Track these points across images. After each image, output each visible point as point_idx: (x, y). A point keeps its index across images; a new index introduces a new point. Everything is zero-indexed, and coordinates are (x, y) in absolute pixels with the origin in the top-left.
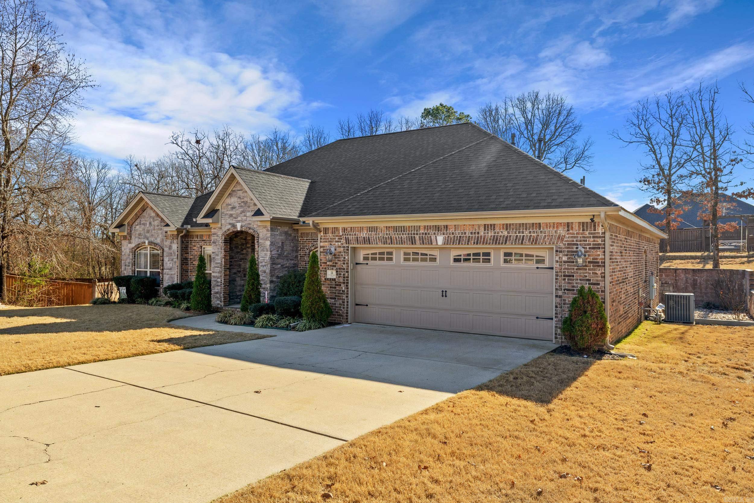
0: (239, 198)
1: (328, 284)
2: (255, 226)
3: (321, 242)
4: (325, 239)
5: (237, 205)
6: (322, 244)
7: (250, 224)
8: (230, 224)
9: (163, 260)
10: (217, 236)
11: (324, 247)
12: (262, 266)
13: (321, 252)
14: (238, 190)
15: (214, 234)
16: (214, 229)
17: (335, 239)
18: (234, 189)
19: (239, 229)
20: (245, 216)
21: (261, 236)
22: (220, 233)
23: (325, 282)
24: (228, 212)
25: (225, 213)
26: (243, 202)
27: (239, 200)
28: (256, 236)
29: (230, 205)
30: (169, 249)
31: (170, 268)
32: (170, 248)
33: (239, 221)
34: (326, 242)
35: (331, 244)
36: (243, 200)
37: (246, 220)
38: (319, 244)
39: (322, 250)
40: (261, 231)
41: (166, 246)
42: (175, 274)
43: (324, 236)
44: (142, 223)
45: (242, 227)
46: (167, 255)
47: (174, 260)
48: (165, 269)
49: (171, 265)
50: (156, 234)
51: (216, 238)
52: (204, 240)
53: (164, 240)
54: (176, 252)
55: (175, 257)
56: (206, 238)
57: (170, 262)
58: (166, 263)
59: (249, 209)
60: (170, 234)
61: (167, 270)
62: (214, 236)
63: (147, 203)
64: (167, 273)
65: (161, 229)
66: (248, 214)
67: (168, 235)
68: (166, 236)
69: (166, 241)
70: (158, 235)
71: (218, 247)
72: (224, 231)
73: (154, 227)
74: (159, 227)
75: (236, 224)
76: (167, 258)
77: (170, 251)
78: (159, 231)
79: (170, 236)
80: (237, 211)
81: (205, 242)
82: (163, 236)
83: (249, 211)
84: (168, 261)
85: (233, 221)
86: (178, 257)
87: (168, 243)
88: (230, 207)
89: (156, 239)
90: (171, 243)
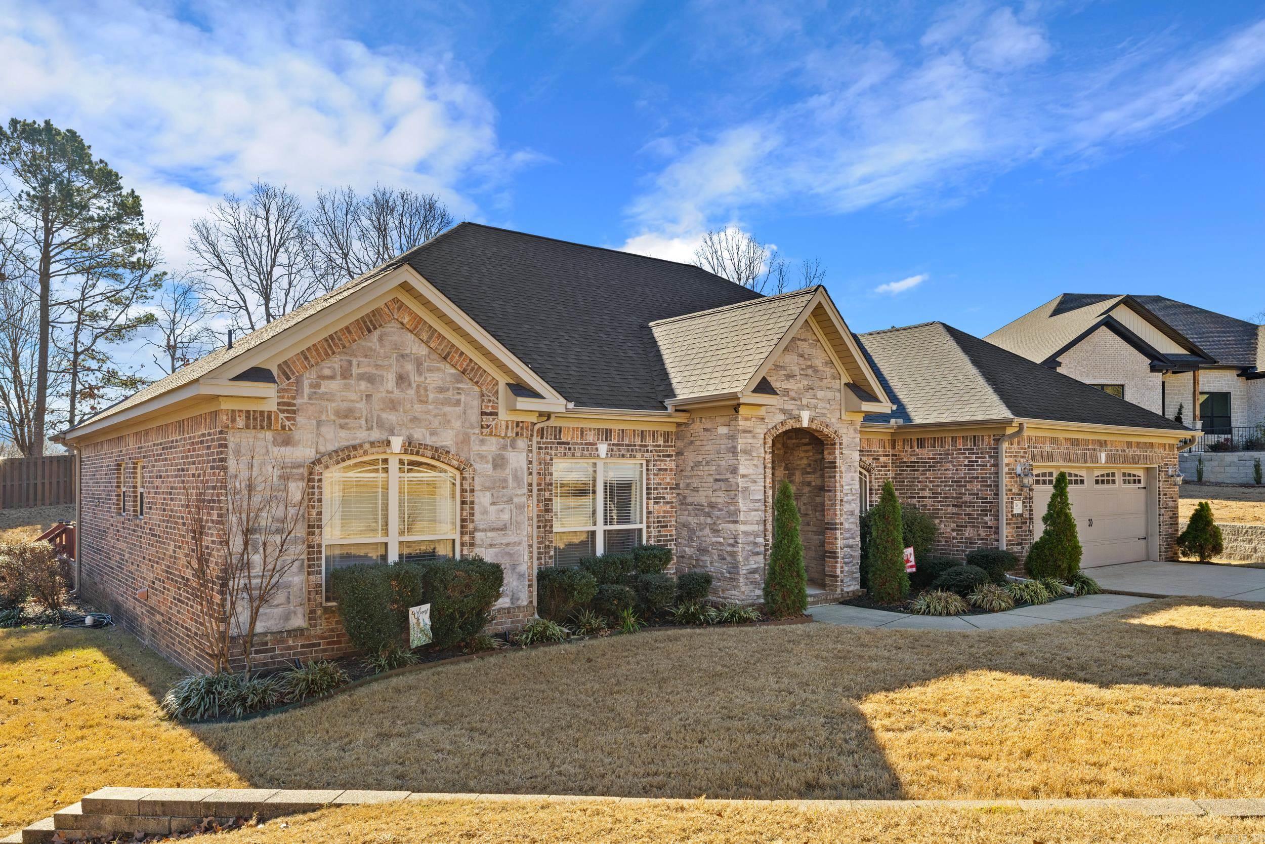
0: (801, 356)
1: (1014, 524)
2: (833, 421)
3: (1005, 457)
5: (796, 370)
7: (824, 415)
9: (473, 503)
10: (754, 437)
11: (1009, 465)
13: (1005, 473)
15: (745, 432)
16: (746, 419)
19: (805, 424)
20: (815, 397)
21: (845, 441)
22: (760, 430)
23: (1011, 519)
24: (778, 384)
26: (811, 367)
27: (801, 361)
28: (837, 441)
29: (784, 368)
30: (495, 466)
31: (500, 524)
32: (499, 463)
33: (803, 408)
34: (1011, 457)
36: (809, 363)
37: (816, 407)
38: (1004, 460)
39: (1007, 469)
40: (845, 431)
41: (482, 457)
42: (520, 543)
44: (355, 371)
45: (811, 420)
46: (487, 485)
47: (516, 500)
48: (479, 530)
49: (506, 516)
50: (435, 416)
51: (750, 441)
52: (563, 443)
53: (473, 438)
54: (523, 473)
55: (519, 492)
56: (573, 438)
57: (502, 507)
58: (485, 512)
59: (822, 384)
60: (507, 422)
61: (489, 534)
62: (745, 437)
63: (399, 309)
64: (489, 541)
65: (458, 403)
66: (820, 394)
67: (496, 425)
68: (488, 426)
69: (482, 442)
70: (446, 422)
71: (755, 463)
72: (770, 427)
73: (422, 392)
74: (449, 394)
75: (797, 412)
76: (488, 494)
77: (499, 474)
78: (447, 409)
79: (507, 427)
80: (798, 385)
81: (570, 449)
82: (467, 425)
83: (822, 389)
84: (493, 504)
85: (789, 406)
86: (531, 491)
87: (492, 446)
88: (783, 372)
89: (433, 433)
90: (504, 447)
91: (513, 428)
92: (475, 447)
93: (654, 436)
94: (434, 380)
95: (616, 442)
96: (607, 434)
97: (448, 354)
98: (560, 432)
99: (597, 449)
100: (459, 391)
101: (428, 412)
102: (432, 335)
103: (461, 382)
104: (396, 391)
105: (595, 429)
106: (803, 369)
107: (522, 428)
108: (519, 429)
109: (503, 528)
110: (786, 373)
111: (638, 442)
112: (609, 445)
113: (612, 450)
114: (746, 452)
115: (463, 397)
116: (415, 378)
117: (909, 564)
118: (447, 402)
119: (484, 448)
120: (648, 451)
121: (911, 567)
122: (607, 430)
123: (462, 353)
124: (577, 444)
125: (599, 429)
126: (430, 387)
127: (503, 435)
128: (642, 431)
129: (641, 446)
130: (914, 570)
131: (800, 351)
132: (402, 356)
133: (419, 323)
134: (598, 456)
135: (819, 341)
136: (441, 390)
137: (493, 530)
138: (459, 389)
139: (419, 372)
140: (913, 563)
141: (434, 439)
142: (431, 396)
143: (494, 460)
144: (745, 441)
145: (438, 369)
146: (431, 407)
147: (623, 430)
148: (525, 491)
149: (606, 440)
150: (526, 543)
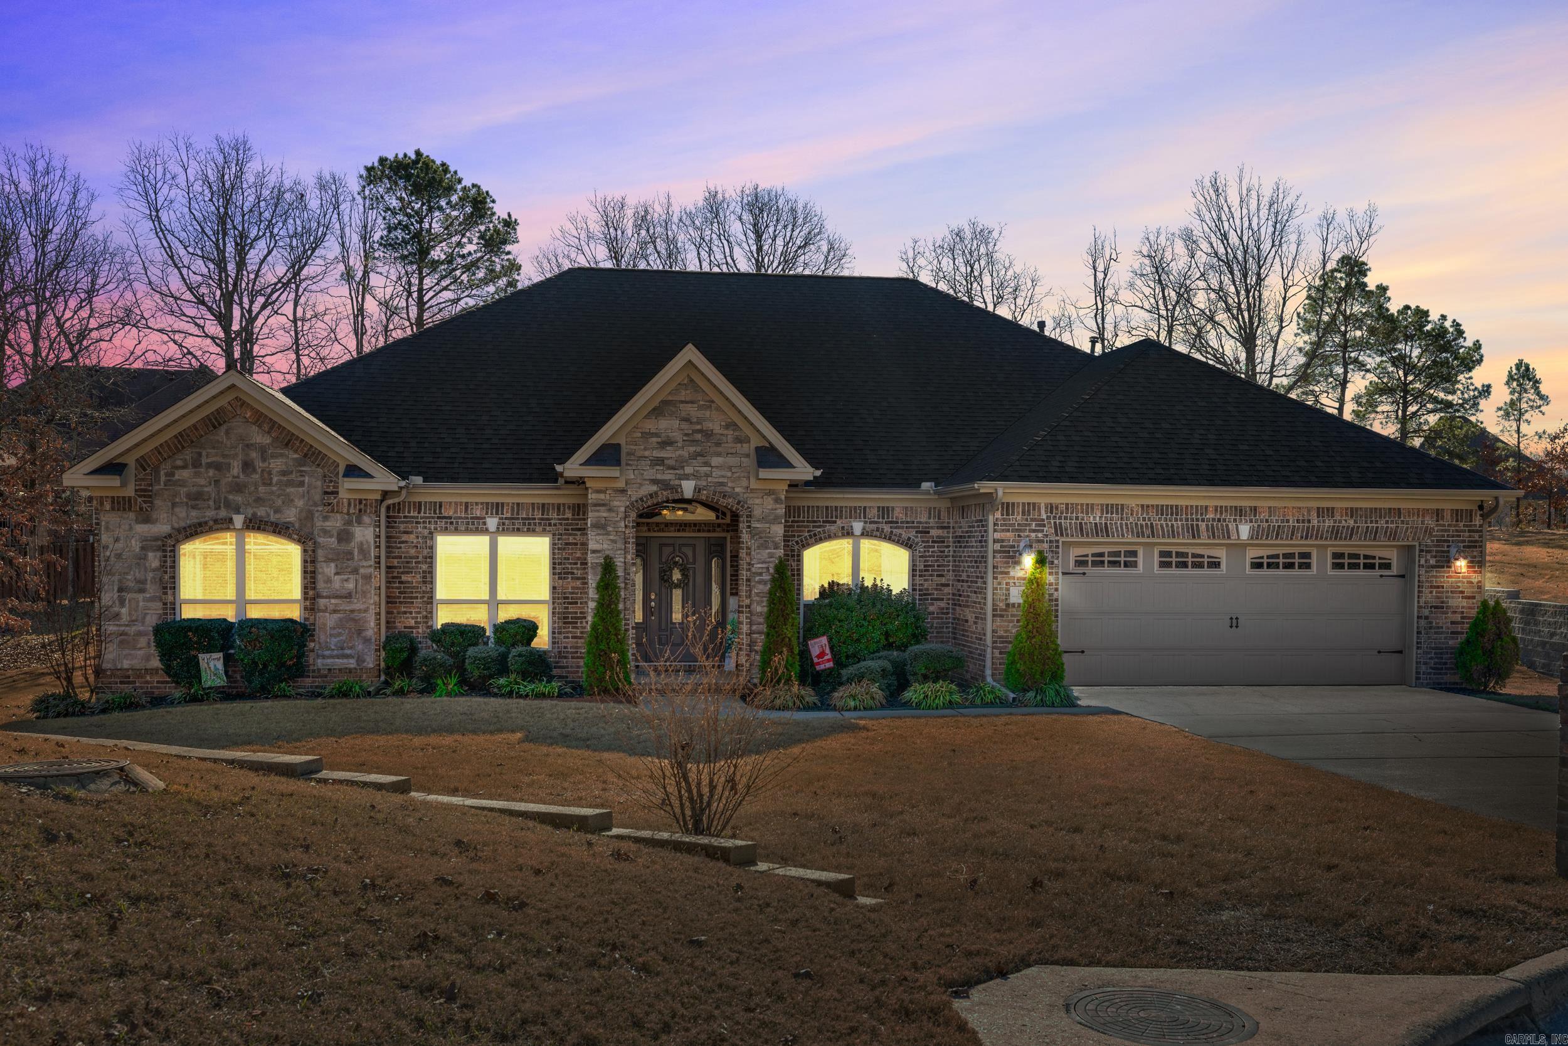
0: (687, 420)
1: (1012, 616)
2: (737, 490)
3: (995, 531)
4: (1005, 525)
5: (677, 436)
6: (997, 535)
7: (722, 484)
8: (654, 482)
9: (314, 572)
10: (610, 510)
11: (1003, 541)
12: (760, 582)
13: (995, 552)
14: (682, 402)
15: (596, 505)
16: (598, 491)
17: (1029, 525)
18: (670, 398)
19: (688, 494)
20: (707, 464)
21: (757, 512)
22: (620, 504)
23: (1005, 610)
24: (647, 453)
25: (640, 453)
26: (700, 431)
27: (685, 425)
28: (743, 513)
29: (657, 435)
30: (340, 540)
31: (344, 592)
32: (344, 536)
33: (687, 477)
34: (1008, 531)
35: (1019, 536)
36: (699, 427)
37: (707, 476)
38: (992, 535)
39: (997, 546)
40: (757, 501)
41: (326, 532)
42: (366, 611)
43: (1004, 520)
44: (204, 461)
45: (697, 489)
46: (330, 556)
47: (362, 571)
48: (323, 597)
49: (351, 586)
50: (279, 496)
51: (605, 515)
52: (445, 518)
53: (317, 515)
54: (369, 546)
55: (365, 564)
56: (456, 512)
57: (346, 577)
58: (329, 581)
59: (720, 449)
60: (349, 500)
61: (333, 601)
62: (598, 511)
63: (242, 406)
64: (332, 607)
65: (302, 484)
66: (716, 461)
67: (338, 503)
68: (329, 504)
69: (326, 518)
70: (289, 501)
71: (612, 537)
72: (633, 499)
73: (266, 475)
74: (293, 476)
75: (677, 482)
76: (333, 565)
77: (343, 547)
78: (290, 490)
79: (349, 504)
80: (680, 452)
81: (451, 523)
82: (311, 503)
83: (719, 455)
84: (337, 574)
85: (668, 476)
86: (379, 563)
87: (336, 522)
88: (654, 440)
89: (276, 512)
90: (349, 523)
91: (355, 506)
92: (319, 523)
93: (559, 509)
94: (277, 465)
95: (509, 515)
96: (497, 508)
97: (289, 441)
98: (440, 506)
99: (485, 523)
100: (302, 474)
101: (272, 493)
102: (273, 426)
103: (304, 465)
104: (242, 476)
105: (482, 503)
106: (686, 435)
107: (366, 505)
108: (362, 506)
109: (349, 596)
110: (659, 440)
111: (538, 515)
112: (501, 519)
113: (504, 524)
114: (596, 526)
115: (307, 479)
116: (259, 464)
117: (826, 658)
118: (290, 483)
119: (327, 524)
120: (550, 525)
121: (828, 661)
122: (497, 504)
123: (302, 441)
124: (460, 518)
125: (487, 504)
126: (274, 472)
127: (345, 511)
128: (543, 505)
129: (542, 519)
130: (830, 664)
131: (683, 414)
132: (247, 446)
133: (260, 417)
134: (487, 530)
135: (713, 402)
136: (284, 473)
137: (336, 597)
138: (301, 471)
139: (264, 460)
140: (829, 657)
141: (277, 516)
142: (275, 479)
143: (339, 534)
144: (597, 514)
145: (282, 455)
146: (274, 488)
147: (518, 504)
148: (372, 563)
149: (497, 513)
150: (372, 610)
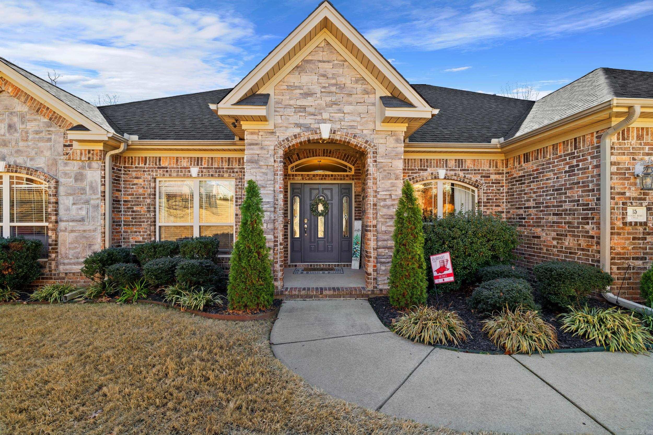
0: (324, 75)
1: (629, 233)
2: (365, 132)
3: (612, 154)
4: (621, 148)
5: (317, 89)
6: (614, 159)
7: (352, 127)
8: (298, 125)
9: (57, 203)
10: (262, 148)
11: (619, 164)
12: (384, 207)
13: (612, 174)
14: (320, 61)
15: (250, 144)
16: (252, 134)
17: (643, 149)
18: (310, 58)
19: (326, 135)
20: (340, 111)
21: (381, 150)
22: (270, 143)
23: (622, 228)
24: (292, 102)
25: (287, 102)
26: (336, 85)
27: (322, 80)
28: (370, 150)
29: (300, 88)
30: (76, 180)
31: (79, 217)
32: (79, 177)
33: (324, 121)
34: (624, 154)
35: (634, 159)
36: (334, 81)
37: (341, 120)
38: (609, 158)
39: (614, 169)
40: (381, 141)
41: (66, 174)
42: (95, 230)
43: (620, 144)
45: (333, 132)
46: (69, 192)
47: (92, 202)
48: (63, 221)
49: (84, 213)
50: (33, 149)
51: (258, 152)
52: (163, 168)
53: (60, 162)
54: (97, 185)
55: (94, 197)
56: (170, 164)
57: (80, 206)
58: (68, 209)
59: (350, 99)
60: (81, 150)
61: (71, 224)
62: (252, 149)
63: (5, 84)
64: (69, 229)
65: (49, 140)
66: (347, 109)
67: (73, 153)
68: (67, 154)
69: (66, 164)
70: (40, 152)
71: (263, 171)
72: (281, 139)
73: (24, 134)
74: (43, 135)
75: (316, 126)
76: (71, 198)
77: (79, 185)
78: (41, 144)
79: (81, 154)
80: (319, 101)
81: (167, 171)
82: (56, 153)
83: (350, 104)
84: (74, 204)
85: (308, 120)
86: (104, 196)
87: (74, 167)
88: (298, 91)
89: (31, 160)
90: (83, 168)
91: (85, 155)
92: (61, 168)
93: (239, 161)
94: (31, 126)
95: (206, 166)
96: (198, 161)
97: (39, 109)
98: (160, 160)
99: (189, 172)
100: (50, 133)
101: (28, 146)
102: (28, 98)
103: (51, 126)
104: (7, 135)
105: (188, 158)
106: (324, 87)
107: (93, 154)
108: (90, 155)
109: (82, 220)
110: (302, 92)
111: (225, 165)
112: (200, 168)
113: (202, 172)
114: (251, 161)
115: (53, 137)
116: (19, 126)
117: (446, 272)
118: (41, 140)
119: (67, 168)
120: (233, 172)
121: (449, 275)
122: (198, 158)
123: (48, 108)
124: (173, 168)
125: (191, 158)
126: (30, 131)
127: (78, 159)
128: (229, 159)
129: (228, 168)
130: (452, 279)
131: (321, 71)
132: (11, 113)
133: (18, 91)
134: (191, 176)
135: (346, 61)
136: (37, 132)
137: (73, 221)
138: (49, 131)
139: (23, 123)
140: (450, 271)
141: (31, 163)
142: (31, 137)
143: (76, 176)
144: (251, 152)
145: (35, 120)
146: (30, 143)
147: (212, 158)
148: (99, 196)
149: (198, 165)
150: (100, 230)
